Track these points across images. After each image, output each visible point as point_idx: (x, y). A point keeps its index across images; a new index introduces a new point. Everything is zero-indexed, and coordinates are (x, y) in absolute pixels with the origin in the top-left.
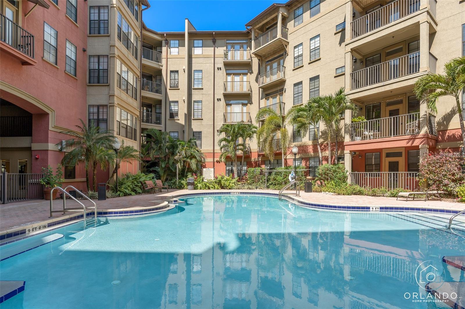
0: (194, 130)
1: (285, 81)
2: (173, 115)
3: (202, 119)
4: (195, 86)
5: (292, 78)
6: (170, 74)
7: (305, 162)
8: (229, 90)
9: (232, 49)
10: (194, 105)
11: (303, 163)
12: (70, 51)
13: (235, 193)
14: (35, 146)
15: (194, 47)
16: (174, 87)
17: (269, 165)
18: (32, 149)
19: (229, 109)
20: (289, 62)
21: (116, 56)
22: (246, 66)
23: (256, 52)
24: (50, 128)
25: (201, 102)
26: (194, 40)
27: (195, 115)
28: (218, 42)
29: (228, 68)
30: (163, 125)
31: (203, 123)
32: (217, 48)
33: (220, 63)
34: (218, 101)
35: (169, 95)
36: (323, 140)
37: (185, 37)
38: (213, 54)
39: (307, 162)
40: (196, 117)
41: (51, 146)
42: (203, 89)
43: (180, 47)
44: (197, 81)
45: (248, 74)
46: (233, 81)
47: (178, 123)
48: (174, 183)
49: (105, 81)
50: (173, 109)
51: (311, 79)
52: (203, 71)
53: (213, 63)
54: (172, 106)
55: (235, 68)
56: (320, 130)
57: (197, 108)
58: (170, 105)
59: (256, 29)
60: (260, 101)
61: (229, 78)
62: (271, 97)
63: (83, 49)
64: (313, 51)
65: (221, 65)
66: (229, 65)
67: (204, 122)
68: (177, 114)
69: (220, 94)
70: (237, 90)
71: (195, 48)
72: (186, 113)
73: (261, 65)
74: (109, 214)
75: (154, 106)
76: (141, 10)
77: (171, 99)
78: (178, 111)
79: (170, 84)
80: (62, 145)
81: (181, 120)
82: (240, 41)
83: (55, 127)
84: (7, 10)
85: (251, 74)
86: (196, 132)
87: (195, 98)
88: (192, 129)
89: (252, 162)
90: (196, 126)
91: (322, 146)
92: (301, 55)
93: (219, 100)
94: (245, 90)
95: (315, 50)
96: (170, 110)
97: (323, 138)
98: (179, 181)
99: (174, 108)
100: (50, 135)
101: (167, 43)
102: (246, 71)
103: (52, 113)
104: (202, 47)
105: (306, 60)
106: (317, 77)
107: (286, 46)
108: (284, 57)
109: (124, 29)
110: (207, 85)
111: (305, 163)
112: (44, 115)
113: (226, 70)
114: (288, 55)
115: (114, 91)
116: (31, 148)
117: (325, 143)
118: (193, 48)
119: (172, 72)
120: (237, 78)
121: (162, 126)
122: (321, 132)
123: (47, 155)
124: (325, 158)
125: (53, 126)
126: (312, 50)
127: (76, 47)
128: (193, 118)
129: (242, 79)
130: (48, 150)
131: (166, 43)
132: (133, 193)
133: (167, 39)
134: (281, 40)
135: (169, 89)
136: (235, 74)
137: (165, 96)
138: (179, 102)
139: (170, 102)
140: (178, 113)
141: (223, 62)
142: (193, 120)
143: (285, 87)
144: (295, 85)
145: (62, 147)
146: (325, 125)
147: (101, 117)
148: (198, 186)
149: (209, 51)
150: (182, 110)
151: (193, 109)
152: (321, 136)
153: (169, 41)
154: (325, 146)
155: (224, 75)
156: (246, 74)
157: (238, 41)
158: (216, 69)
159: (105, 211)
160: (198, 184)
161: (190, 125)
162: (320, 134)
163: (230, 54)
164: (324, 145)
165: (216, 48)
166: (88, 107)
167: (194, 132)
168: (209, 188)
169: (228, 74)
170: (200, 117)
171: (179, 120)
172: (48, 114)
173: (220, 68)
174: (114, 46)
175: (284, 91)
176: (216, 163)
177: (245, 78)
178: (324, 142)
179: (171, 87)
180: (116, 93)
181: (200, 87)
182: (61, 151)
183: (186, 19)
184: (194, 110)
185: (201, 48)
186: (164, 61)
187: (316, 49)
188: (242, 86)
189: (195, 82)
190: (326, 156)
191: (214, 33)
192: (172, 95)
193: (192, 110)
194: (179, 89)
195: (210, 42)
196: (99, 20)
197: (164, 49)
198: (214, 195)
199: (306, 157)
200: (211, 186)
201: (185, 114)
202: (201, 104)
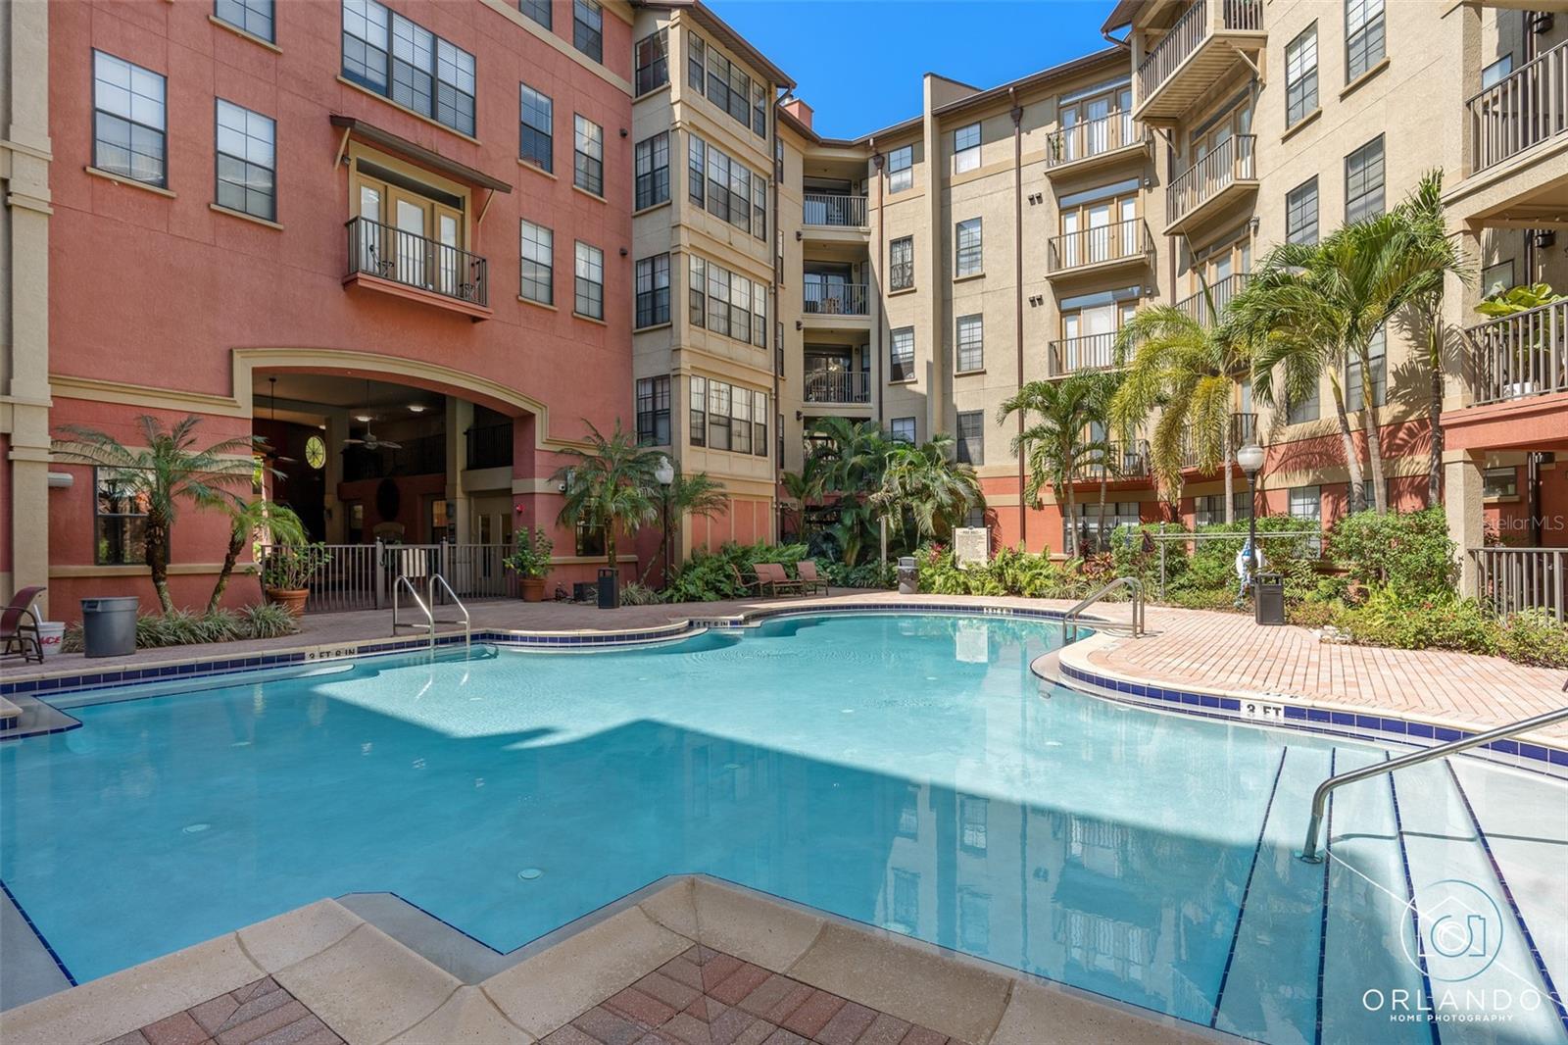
0: (960, 409)
1: (1257, 190)
2: (899, 372)
3: (984, 373)
4: (961, 270)
5: (1279, 173)
6: (891, 251)
7: (1333, 502)
8: (1072, 263)
9: (1079, 123)
10: (958, 331)
11: (1323, 504)
12: (587, 264)
13: (999, 611)
14: (519, 487)
15: (956, 152)
16: (902, 287)
17: (1208, 515)
18: (514, 493)
19: (1072, 327)
20: (1268, 114)
21: (682, 249)
22: (1133, 166)
23: (1145, 111)
24: (539, 445)
25: (979, 317)
26: (956, 130)
27: (963, 361)
28: (1031, 113)
29: (1063, 192)
30: (873, 403)
31: (986, 383)
32: (1028, 133)
33: (1037, 181)
34: (1034, 305)
35: (888, 314)
36: (1403, 408)
37: (923, 132)
38: (1014, 156)
39: (1338, 504)
40: (965, 368)
41: (540, 485)
42: (983, 276)
43: (916, 163)
44: (966, 255)
45: (1141, 191)
46: (1084, 231)
47: (915, 393)
48: (876, 572)
49: (666, 317)
50: (900, 351)
51: (1352, 160)
52: (984, 220)
53: (1015, 184)
54: (899, 345)
55: (1090, 185)
56: (1391, 367)
57: (967, 340)
58: (892, 342)
59: (1150, 26)
60: (1177, 279)
61: (1072, 223)
62: (1210, 259)
63: (622, 250)
64: (1357, 42)
65: (1043, 187)
66: (1065, 181)
67: (990, 380)
68: (911, 366)
69: (1038, 283)
70: (1102, 255)
71: (958, 155)
72: (931, 360)
73: (1174, 151)
74: (512, 640)
75: (856, 349)
76: (773, 102)
77: (894, 324)
78: (913, 357)
79: (891, 279)
80: (566, 480)
81: (919, 382)
82: (1110, 84)
83: (548, 442)
84: (444, 219)
85: (1150, 191)
86: (966, 415)
87: (961, 308)
88: (955, 407)
89: (1161, 505)
90: (965, 397)
91: (1401, 435)
92: (1313, 73)
93: (1036, 301)
94: (1131, 250)
95: (1366, 35)
96: (892, 356)
97: (1402, 397)
98: (890, 565)
99: (903, 348)
100: (538, 460)
101: (881, 163)
102: (1133, 184)
103: (542, 413)
104: (979, 145)
105: (1332, 81)
106: (1376, 146)
107: (1254, 55)
108: (1251, 100)
109: (715, 172)
110: (997, 261)
111: (1330, 507)
112: (528, 418)
113: (1059, 199)
114: (1264, 87)
115: (680, 337)
116: (511, 489)
117: (1411, 418)
118: (953, 157)
119: (894, 243)
120: (1100, 217)
121: (871, 405)
122: (1396, 374)
123: (534, 503)
124: (1412, 482)
125: (545, 441)
126: (1357, 37)
127: (602, 252)
128: (958, 371)
129: (1119, 213)
130: (534, 494)
131: (877, 164)
132: (711, 595)
133: (881, 152)
134: (1222, 40)
135: (890, 296)
136: (1091, 205)
137: (877, 317)
138: (915, 331)
139: (892, 333)
140: (912, 363)
141: (1044, 176)
142: (956, 376)
143: (1257, 214)
144: (1293, 197)
145: (566, 484)
146: (1412, 343)
147: (659, 407)
148: (934, 583)
149: (1003, 150)
150: (920, 350)
151: (955, 343)
152: (1394, 393)
153: (886, 156)
154: (1411, 433)
155: (1051, 218)
156: (1132, 194)
157: (1102, 87)
158: (1025, 201)
159: (505, 632)
160: (936, 577)
161: (946, 394)
162: (1391, 382)
163: (1072, 140)
164: (1409, 429)
165: (1024, 135)
166: (635, 383)
167: (959, 416)
168: (967, 591)
169: (1065, 211)
170: (977, 366)
171: (916, 382)
172: (532, 415)
173: (1039, 197)
174: (679, 225)
175: (1252, 229)
176: (1028, 510)
177: (1129, 210)
178: (1407, 414)
179: (892, 288)
180: (685, 343)
181: (976, 272)
182: (564, 493)
183: (925, 76)
184: (958, 346)
185: (978, 148)
186: (873, 218)
187: (1369, 27)
188: (1117, 240)
189: (962, 260)
190: (1414, 476)
191: (1011, 90)
192: (899, 312)
193: (955, 348)
194: (915, 291)
195: (1006, 121)
196: (653, 171)
197: (873, 183)
198: (956, 613)
199: (1336, 481)
200: (973, 583)
201: (928, 363)
202: (979, 324)
